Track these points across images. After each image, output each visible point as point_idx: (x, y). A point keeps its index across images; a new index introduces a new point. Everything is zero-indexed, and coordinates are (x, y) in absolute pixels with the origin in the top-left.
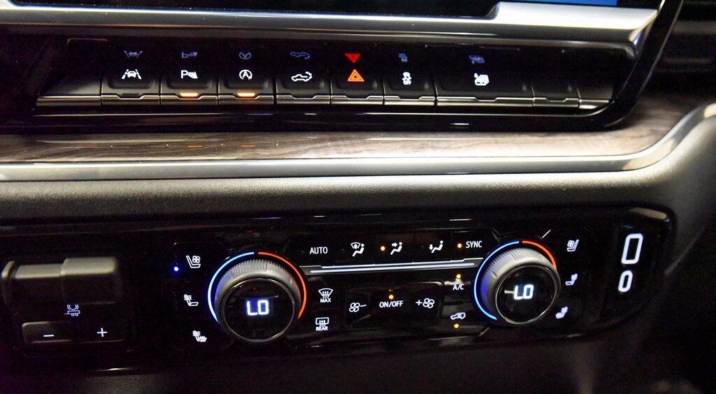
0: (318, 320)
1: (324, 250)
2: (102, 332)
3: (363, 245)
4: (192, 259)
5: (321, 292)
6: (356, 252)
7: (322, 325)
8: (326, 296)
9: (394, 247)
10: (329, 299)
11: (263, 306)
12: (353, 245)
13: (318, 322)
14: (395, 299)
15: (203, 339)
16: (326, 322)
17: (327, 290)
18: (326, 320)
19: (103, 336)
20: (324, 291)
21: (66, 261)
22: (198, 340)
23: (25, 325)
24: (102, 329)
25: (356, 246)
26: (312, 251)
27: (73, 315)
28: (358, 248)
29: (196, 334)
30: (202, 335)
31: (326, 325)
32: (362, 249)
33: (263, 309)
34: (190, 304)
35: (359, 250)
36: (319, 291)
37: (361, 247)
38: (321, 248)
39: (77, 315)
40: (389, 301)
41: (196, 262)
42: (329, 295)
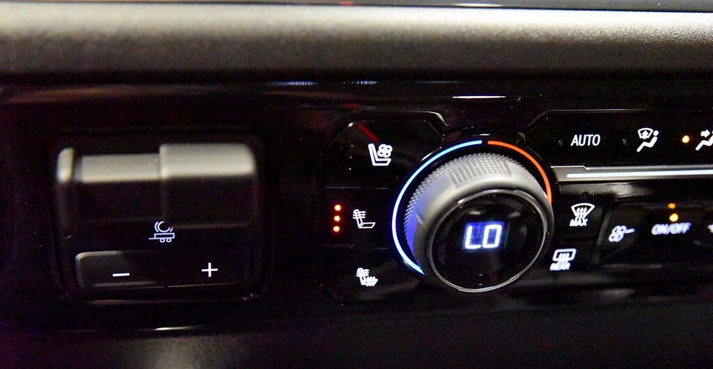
0: (559, 253)
1: (594, 139)
2: (210, 270)
3: (656, 133)
4: (377, 150)
5: (576, 208)
6: (644, 144)
7: (562, 261)
8: (580, 216)
9: (704, 138)
10: (585, 221)
11: (492, 234)
12: (642, 132)
13: (558, 257)
14: (679, 222)
15: (371, 282)
16: (570, 256)
17: (584, 207)
18: (571, 253)
19: (210, 275)
20: (580, 207)
21: (163, 149)
22: (363, 283)
23: (80, 256)
24: (210, 264)
25: (645, 133)
26: (576, 141)
27: (162, 240)
28: (648, 137)
29: (362, 273)
30: (371, 275)
31: (569, 262)
32: (654, 140)
33: (491, 240)
34: (360, 226)
35: (648, 140)
36: (573, 208)
37: (652, 136)
38: (590, 136)
39: (169, 240)
40: (670, 223)
41: (384, 155)
42: (586, 214)
